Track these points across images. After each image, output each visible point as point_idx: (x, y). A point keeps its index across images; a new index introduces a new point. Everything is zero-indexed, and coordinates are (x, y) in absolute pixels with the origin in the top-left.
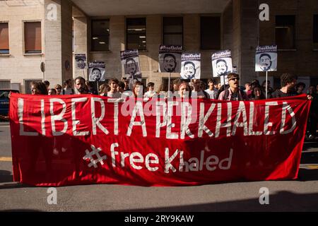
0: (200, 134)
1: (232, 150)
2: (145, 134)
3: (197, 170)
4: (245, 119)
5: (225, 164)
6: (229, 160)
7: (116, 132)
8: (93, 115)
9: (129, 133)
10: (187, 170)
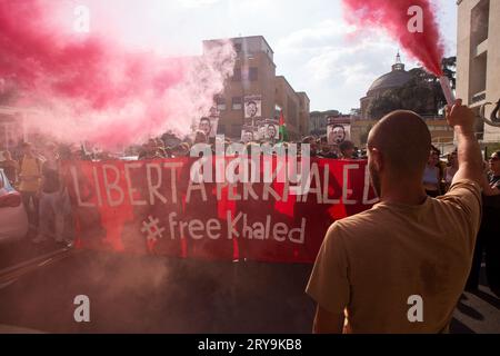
0: (265, 197)
1: (303, 219)
2: (205, 198)
3: (262, 237)
4: (318, 184)
5: (297, 235)
6: (302, 231)
7: (175, 200)
8: (150, 183)
9: (188, 199)
10: (250, 237)
